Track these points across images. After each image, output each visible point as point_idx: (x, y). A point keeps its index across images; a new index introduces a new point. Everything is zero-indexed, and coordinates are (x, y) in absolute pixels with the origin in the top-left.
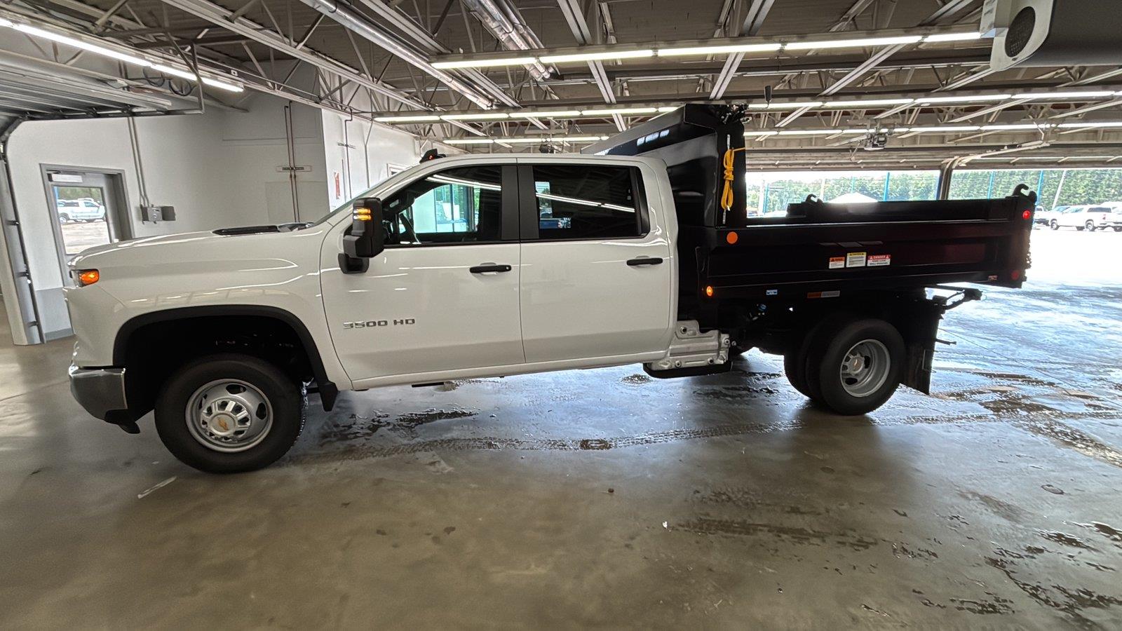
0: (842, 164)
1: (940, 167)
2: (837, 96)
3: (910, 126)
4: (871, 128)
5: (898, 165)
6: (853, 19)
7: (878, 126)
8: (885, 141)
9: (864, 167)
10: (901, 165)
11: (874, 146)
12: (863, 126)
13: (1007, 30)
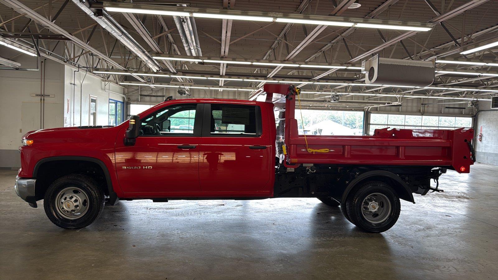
0: (321, 107)
1: (363, 110)
2: (318, 80)
3: (349, 92)
4: (333, 92)
5: (345, 108)
6: (323, 52)
7: (336, 92)
8: (339, 99)
9: (331, 109)
10: (347, 108)
11: (334, 100)
12: (330, 91)
13: (368, 72)
